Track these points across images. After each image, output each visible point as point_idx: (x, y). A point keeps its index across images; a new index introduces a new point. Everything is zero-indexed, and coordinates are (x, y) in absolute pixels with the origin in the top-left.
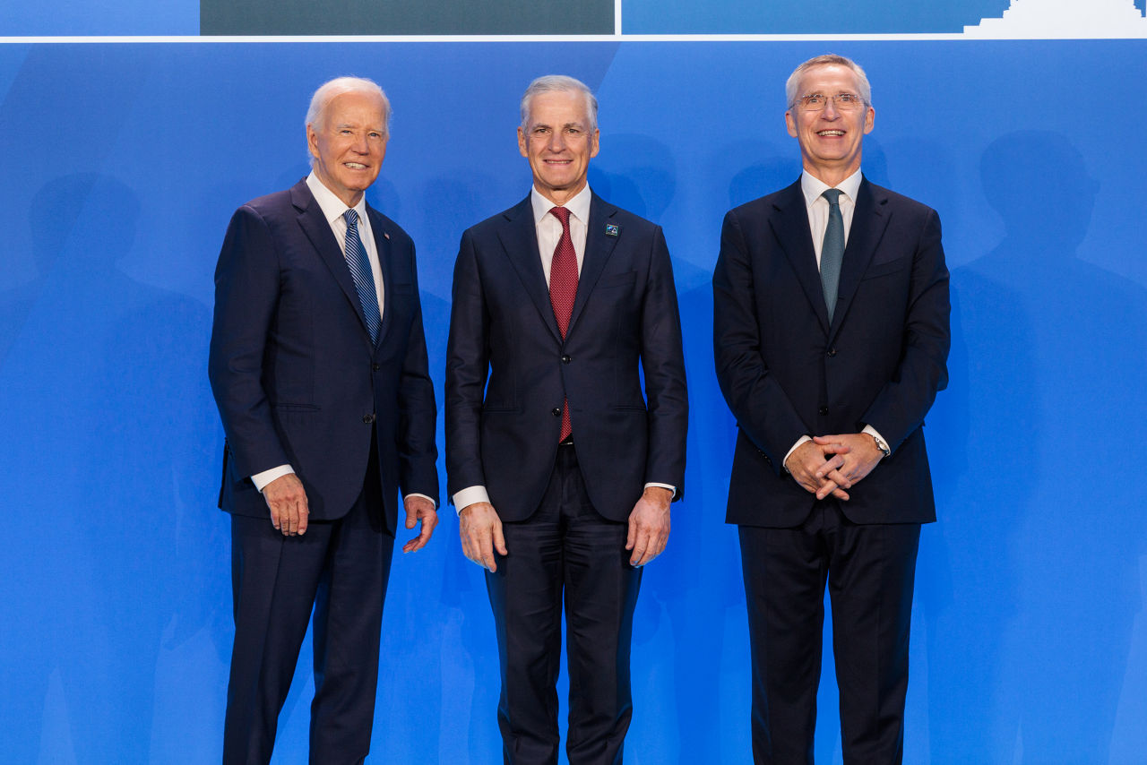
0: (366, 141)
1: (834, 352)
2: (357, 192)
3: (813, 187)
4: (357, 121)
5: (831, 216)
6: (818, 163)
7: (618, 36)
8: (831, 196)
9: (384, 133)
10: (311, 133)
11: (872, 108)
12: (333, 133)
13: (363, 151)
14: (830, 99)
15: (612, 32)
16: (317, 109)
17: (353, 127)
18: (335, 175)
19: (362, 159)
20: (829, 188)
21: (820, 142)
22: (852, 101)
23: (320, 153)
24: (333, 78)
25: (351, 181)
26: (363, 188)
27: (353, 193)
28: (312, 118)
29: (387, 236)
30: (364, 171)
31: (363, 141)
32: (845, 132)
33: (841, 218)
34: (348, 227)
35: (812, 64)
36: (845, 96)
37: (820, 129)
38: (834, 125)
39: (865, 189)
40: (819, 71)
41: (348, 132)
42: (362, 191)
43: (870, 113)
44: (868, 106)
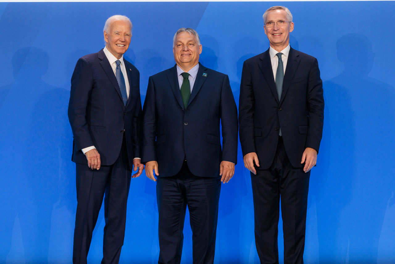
0: (124, 37)
1: (281, 109)
2: (120, 55)
3: (273, 52)
4: (121, 30)
5: (279, 62)
6: (274, 44)
8: (279, 55)
9: (130, 35)
10: (105, 34)
12: (113, 34)
13: (123, 40)
14: (276, 23)
16: (108, 26)
17: (120, 32)
18: (113, 48)
19: (123, 43)
20: (278, 52)
21: (274, 38)
22: (283, 22)
23: (108, 41)
24: (113, 15)
25: (119, 51)
26: (123, 53)
28: (106, 29)
29: (131, 70)
30: (123, 47)
31: (123, 37)
32: (282, 33)
33: (282, 63)
34: (117, 66)
35: (270, 10)
36: (281, 21)
37: (273, 33)
38: (277, 32)
39: (291, 52)
40: (272, 13)
41: (118, 34)
42: (122, 54)
43: (292, 24)
44: (291, 22)
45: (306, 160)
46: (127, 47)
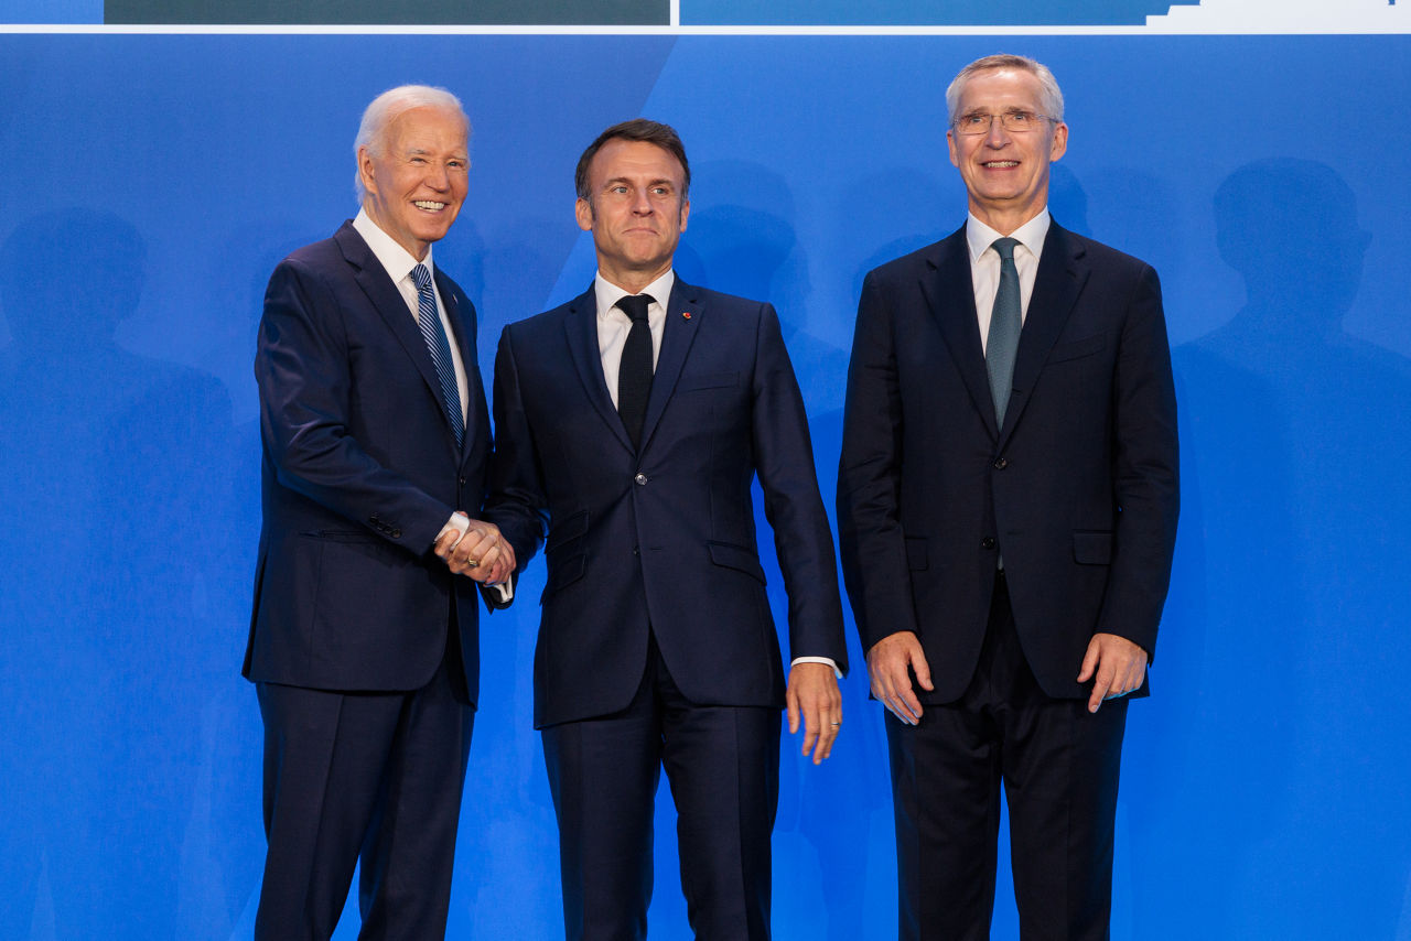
0: (445, 173)
1: (1004, 464)
3: (982, 235)
4: (432, 145)
5: (1003, 275)
6: (986, 203)
7: (675, 28)
8: (1005, 248)
11: (1064, 125)
12: (400, 161)
13: (443, 186)
14: (997, 120)
15: (667, 22)
18: (401, 218)
20: (1002, 236)
21: (986, 179)
22: (1028, 118)
23: (377, 186)
24: (393, 87)
25: (421, 228)
26: (439, 236)
27: (423, 244)
31: (442, 173)
32: (1019, 163)
33: (1016, 279)
34: (420, 290)
36: (1018, 113)
37: (984, 160)
38: (1003, 154)
39: (1055, 239)
40: (983, 79)
41: (420, 160)
42: (429, 243)
43: (1061, 131)
44: (1057, 122)
45: (1097, 668)
46: (455, 210)
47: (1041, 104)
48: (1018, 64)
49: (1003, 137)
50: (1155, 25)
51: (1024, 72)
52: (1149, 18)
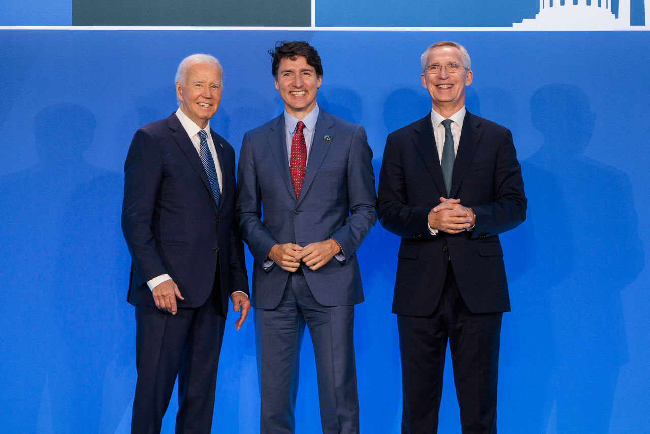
0: (210, 90)
2: (205, 120)
3: (437, 118)
4: (204, 79)
5: (446, 136)
6: (439, 103)
8: (447, 124)
9: (220, 86)
10: (178, 86)
11: (471, 71)
12: (191, 86)
13: (209, 96)
14: (443, 67)
16: (182, 73)
17: (202, 82)
18: (193, 110)
19: (208, 101)
20: (445, 119)
21: (438, 92)
22: (456, 67)
23: (184, 98)
25: (202, 114)
26: (209, 118)
27: (203, 121)
28: (179, 78)
29: (222, 146)
30: (209, 108)
31: (208, 91)
32: (453, 85)
33: (452, 137)
34: (201, 140)
35: (435, 46)
36: (452, 65)
37: (437, 84)
38: (446, 82)
39: (468, 118)
40: (438, 51)
41: (199, 85)
42: (208, 120)
43: (470, 74)
44: (468, 70)
47: (461, 62)
48: (452, 45)
49: (447, 74)
50: (517, 27)
51: (454, 48)
52: (514, 24)
